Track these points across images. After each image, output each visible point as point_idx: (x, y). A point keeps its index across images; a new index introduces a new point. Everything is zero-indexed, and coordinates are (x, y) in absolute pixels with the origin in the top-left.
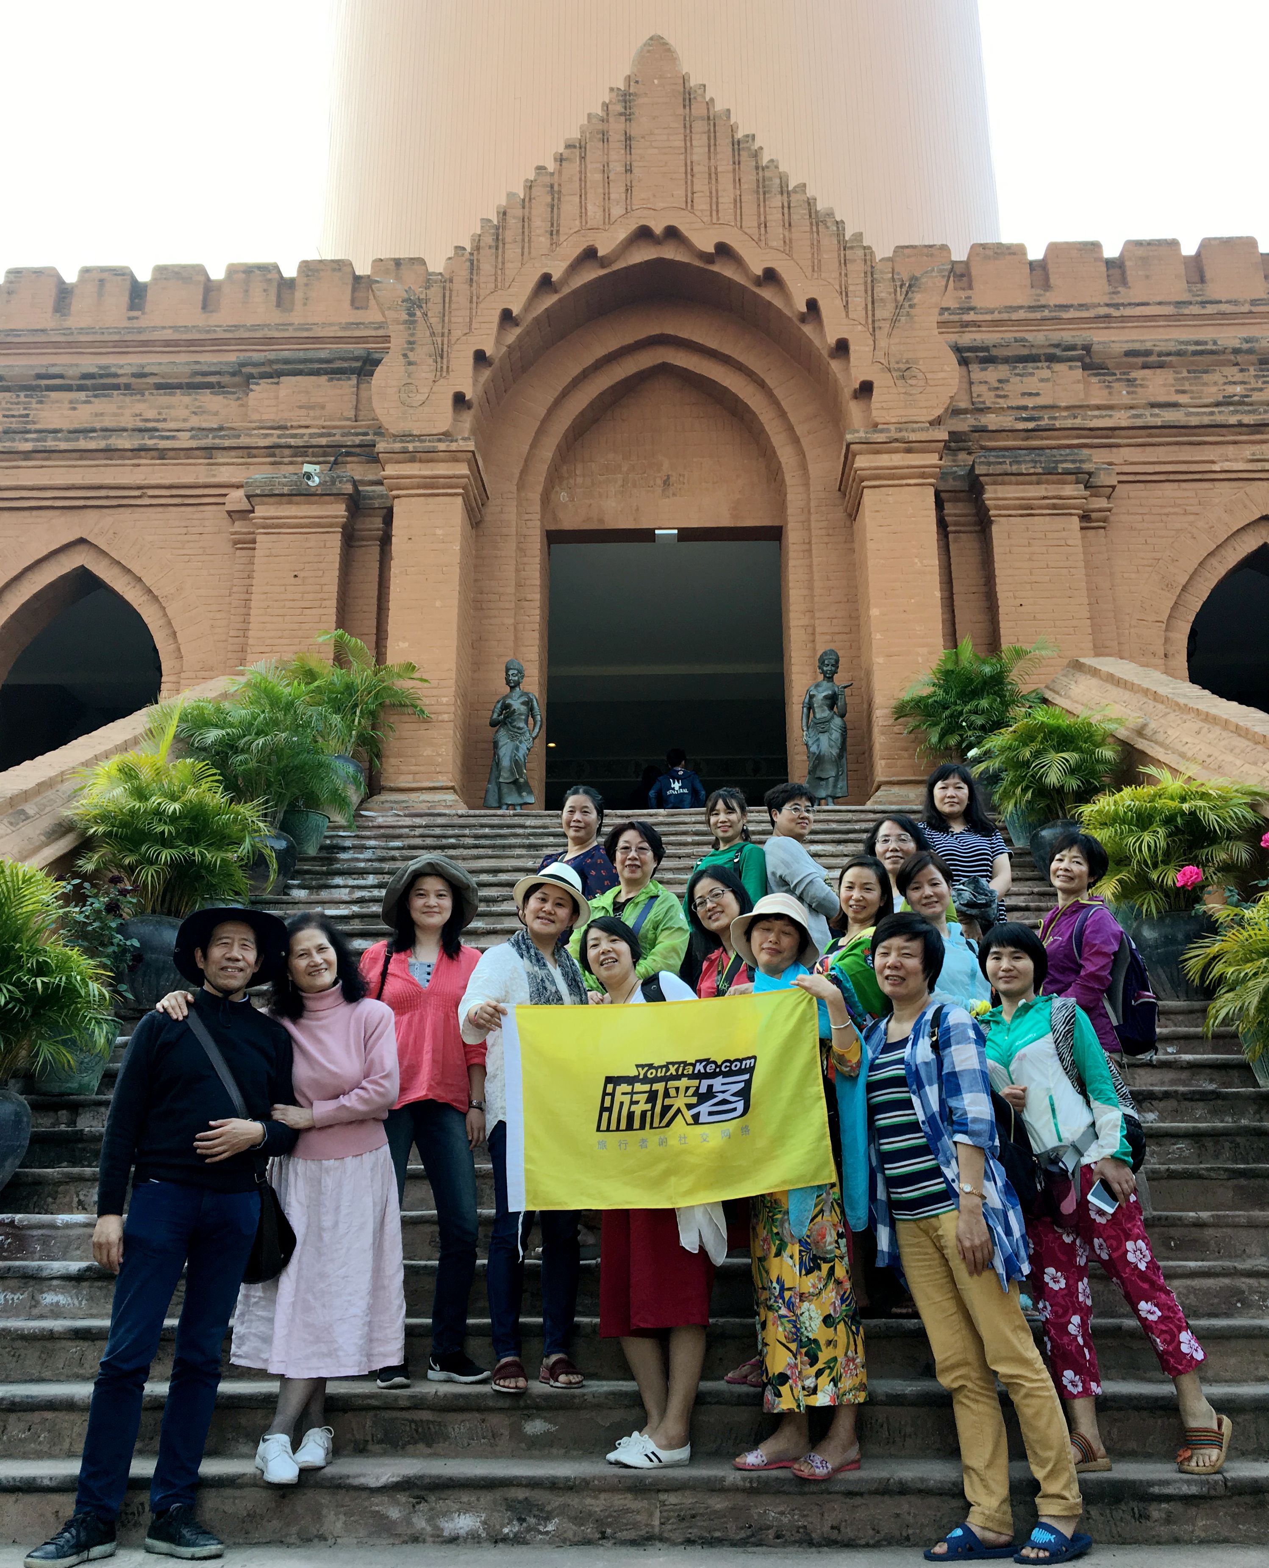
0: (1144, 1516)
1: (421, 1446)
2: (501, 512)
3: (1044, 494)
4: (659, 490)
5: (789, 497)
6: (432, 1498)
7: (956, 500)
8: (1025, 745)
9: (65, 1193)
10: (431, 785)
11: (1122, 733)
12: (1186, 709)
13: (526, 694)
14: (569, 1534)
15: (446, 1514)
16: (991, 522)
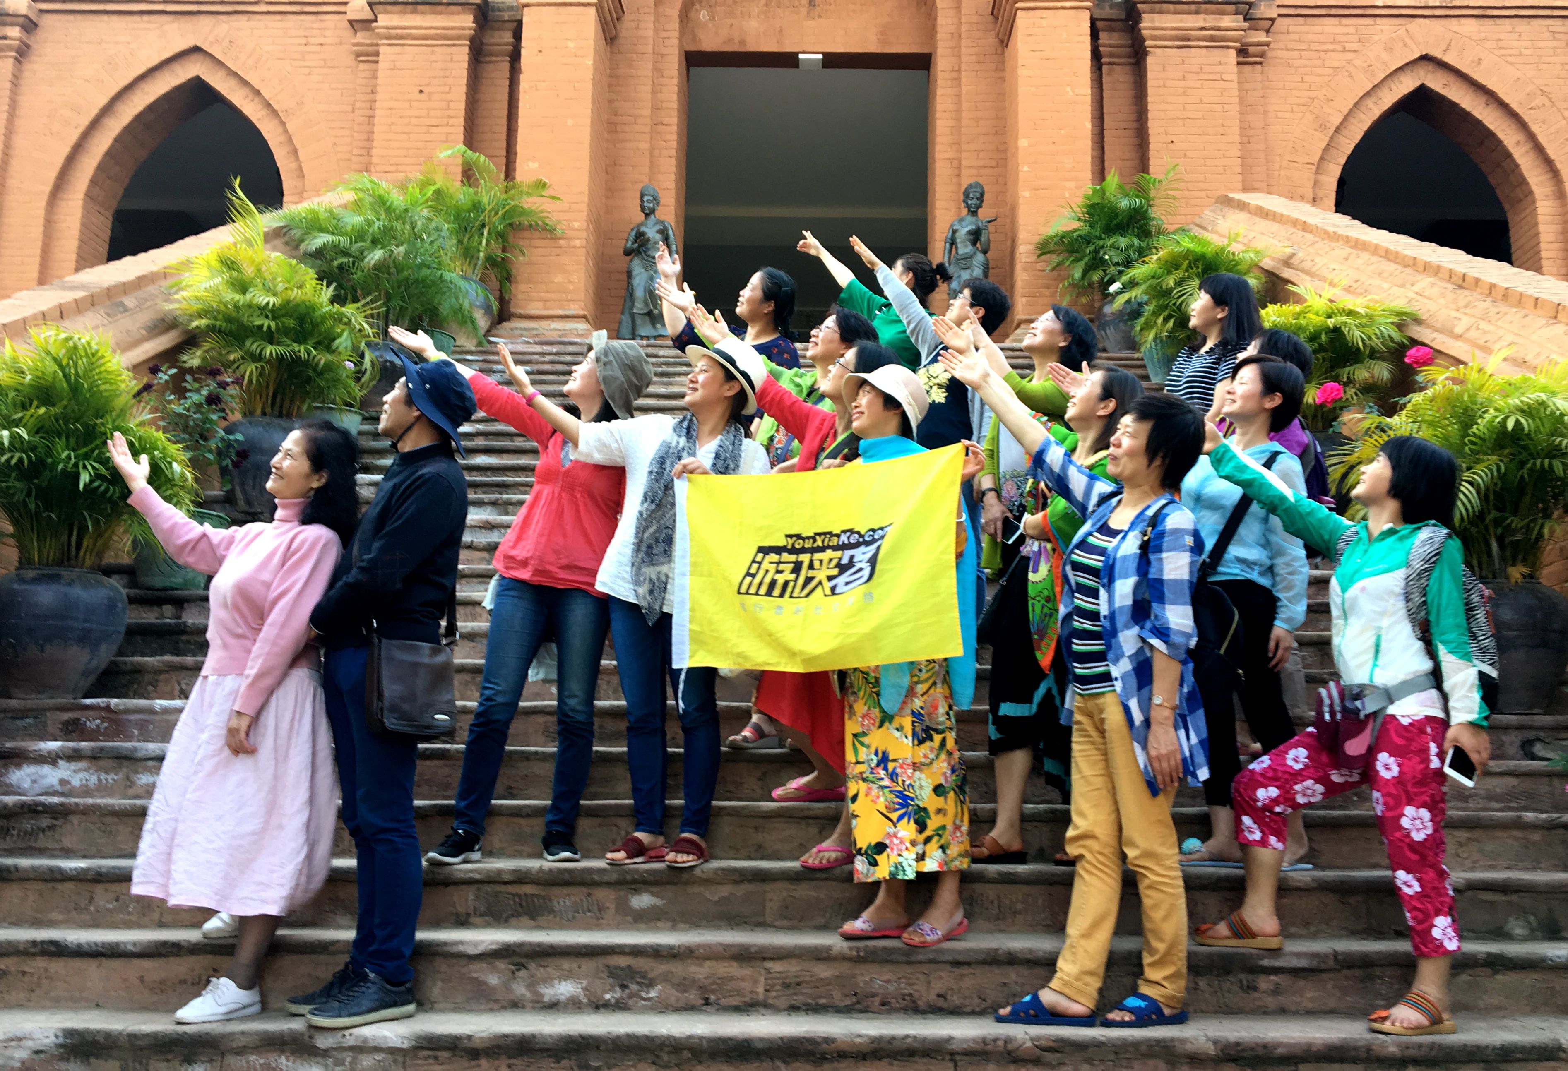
0: (1252, 988)
1: (525, 920)
2: (637, 28)
3: (1202, 24)
4: (804, 11)
5: (940, 21)
6: (532, 965)
7: (1111, 30)
8: (1169, 272)
9: (167, 682)
10: (561, 312)
11: (1267, 263)
12: (1334, 237)
13: (662, 222)
14: (672, 1000)
15: (547, 981)
16: (1146, 54)
